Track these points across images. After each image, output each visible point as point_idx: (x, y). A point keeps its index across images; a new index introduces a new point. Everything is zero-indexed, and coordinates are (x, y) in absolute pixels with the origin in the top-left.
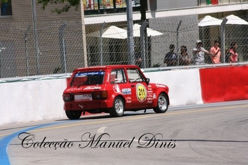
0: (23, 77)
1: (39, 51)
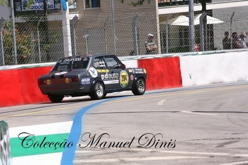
1: (115, 37)
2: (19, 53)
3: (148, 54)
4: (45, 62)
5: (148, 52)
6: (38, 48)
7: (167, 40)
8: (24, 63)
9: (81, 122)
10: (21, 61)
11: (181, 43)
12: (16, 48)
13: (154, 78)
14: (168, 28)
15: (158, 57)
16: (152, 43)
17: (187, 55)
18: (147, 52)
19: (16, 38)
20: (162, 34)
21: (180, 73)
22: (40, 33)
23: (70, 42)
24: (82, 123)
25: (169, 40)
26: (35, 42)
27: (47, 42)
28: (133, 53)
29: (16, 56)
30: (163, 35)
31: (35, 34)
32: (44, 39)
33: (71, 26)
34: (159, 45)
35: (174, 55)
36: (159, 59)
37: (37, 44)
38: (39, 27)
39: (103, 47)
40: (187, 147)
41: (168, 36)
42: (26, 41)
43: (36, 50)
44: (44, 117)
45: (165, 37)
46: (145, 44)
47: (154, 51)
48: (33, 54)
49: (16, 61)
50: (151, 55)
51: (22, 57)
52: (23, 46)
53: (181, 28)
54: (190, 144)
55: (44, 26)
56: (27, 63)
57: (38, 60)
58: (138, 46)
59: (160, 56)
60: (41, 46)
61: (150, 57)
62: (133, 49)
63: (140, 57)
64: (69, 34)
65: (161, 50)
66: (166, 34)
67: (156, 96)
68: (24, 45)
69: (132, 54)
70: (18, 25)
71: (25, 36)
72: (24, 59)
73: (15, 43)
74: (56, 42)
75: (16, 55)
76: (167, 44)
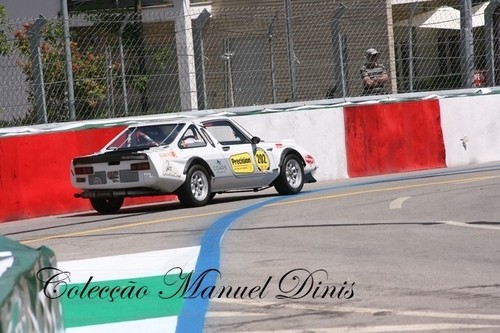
0: (265, 106)
1: (295, 57)
2: (80, 96)
3: (369, 93)
4: (136, 115)
5: (368, 90)
6: (120, 83)
7: (411, 63)
8: (91, 118)
9: (218, 249)
10: (85, 112)
11: (442, 69)
12: (71, 83)
13: (383, 149)
14: (414, 36)
15: (390, 100)
16: (376, 70)
17: (456, 96)
18: (366, 89)
19: (73, 62)
20: (399, 50)
21: (440, 136)
22: (125, 49)
23: (192, 68)
24: (222, 250)
25: (414, 61)
26: (115, 70)
27: (143, 71)
28: (333, 91)
29: (73, 102)
30: (402, 51)
31: (116, 51)
32: (134, 63)
33: (194, 33)
34: (394, 74)
35: (428, 95)
36: (392, 105)
37: (119, 74)
38: (124, 37)
39: (265, 79)
40: (457, 303)
41: (414, 53)
42: (94, 68)
43: (117, 88)
44: (135, 236)
45: (405, 54)
46: (361, 71)
47: (381, 87)
48: (111, 98)
49: (74, 113)
50: (375, 97)
51: (87, 104)
52: (88, 80)
53: (443, 34)
54: (465, 296)
55: (134, 34)
56: (98, 117)
57: (122, 111)
58: (346, 78)
59: (394, 97)
60: (127, 78)
61: (372, 100)
62: (333, 83)
63: (349, 101)
64: (190, 51)
65: (398, 85)
66: (407, 48)
67: (388, 188)
68: (90, 76)
69: (332, 93)
70: (77, 31)
71: (92, 56)
72: (90, 109)
73: (71, 73)
74: (161, 70)
75: (72, 99)
76: (411, 72)
